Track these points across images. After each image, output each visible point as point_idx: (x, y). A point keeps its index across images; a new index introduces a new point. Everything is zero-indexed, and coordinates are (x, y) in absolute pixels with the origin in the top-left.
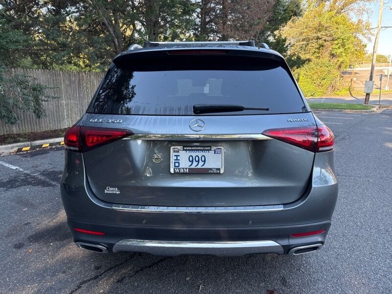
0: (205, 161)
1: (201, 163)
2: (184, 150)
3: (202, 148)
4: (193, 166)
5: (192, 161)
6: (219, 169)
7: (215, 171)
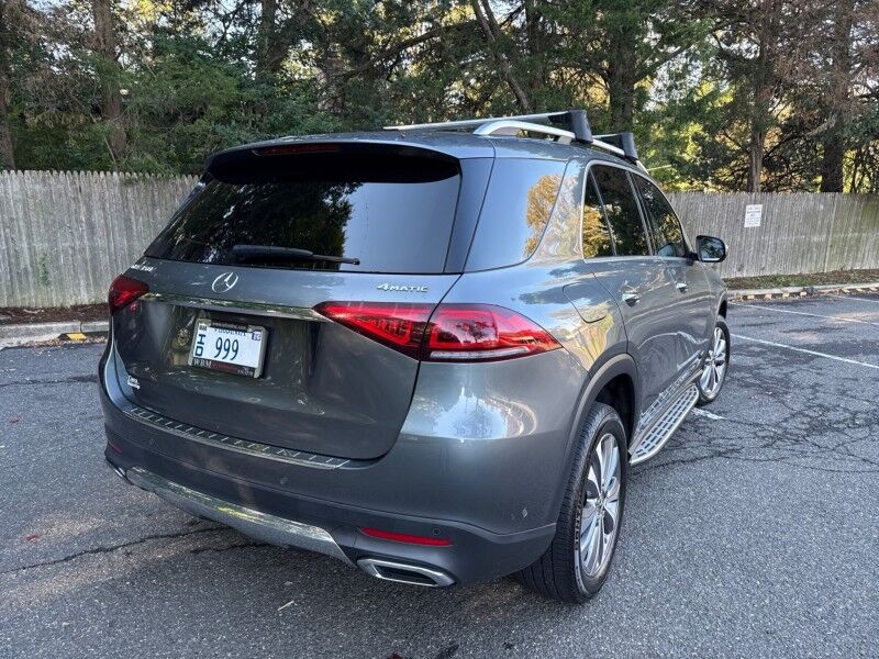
0: (236, 351)
1: (231, 354)
2: (212, 326)
3: (235, 327)
4: (219, 359)
5: (220, 349)
6: (252, 369)
7: (247, 372)
